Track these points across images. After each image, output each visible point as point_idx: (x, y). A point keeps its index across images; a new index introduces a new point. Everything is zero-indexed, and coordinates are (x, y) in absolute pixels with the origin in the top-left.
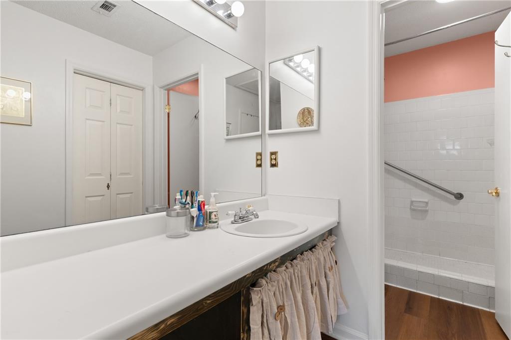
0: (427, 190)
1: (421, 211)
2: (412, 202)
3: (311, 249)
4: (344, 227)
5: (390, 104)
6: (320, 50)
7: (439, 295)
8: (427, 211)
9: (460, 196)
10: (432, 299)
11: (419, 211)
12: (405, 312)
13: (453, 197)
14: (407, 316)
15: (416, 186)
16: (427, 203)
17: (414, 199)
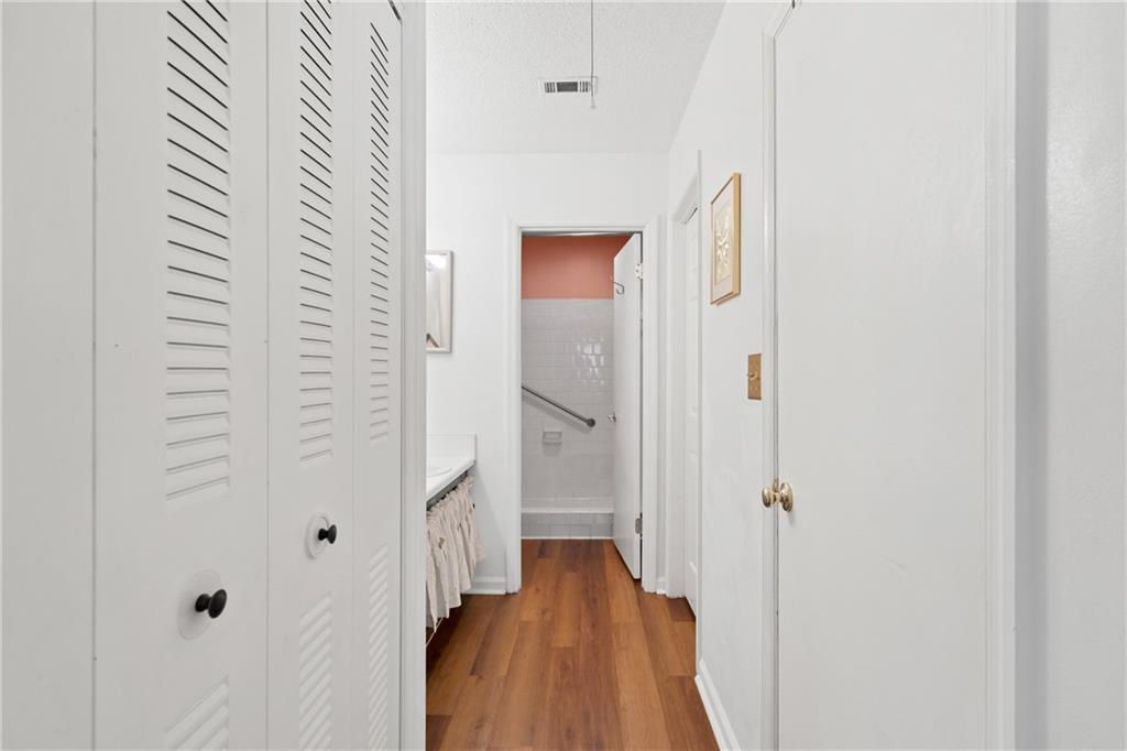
0: (559, 417)
1: (555, 444)
2: (545, 433)
3: (454, 489)
4: (481, 467)
5: (526, 301)
6: (452, 254)
7: (570, 535)
8: (560, 444)
9: (592, 423)
10: (565, 541)
11: (552, 444)
12: (539, 557)
13: (585, 424)
14: (540, 560)
15: (549, 412)
16: (560, 433)
17: (546, 430)
